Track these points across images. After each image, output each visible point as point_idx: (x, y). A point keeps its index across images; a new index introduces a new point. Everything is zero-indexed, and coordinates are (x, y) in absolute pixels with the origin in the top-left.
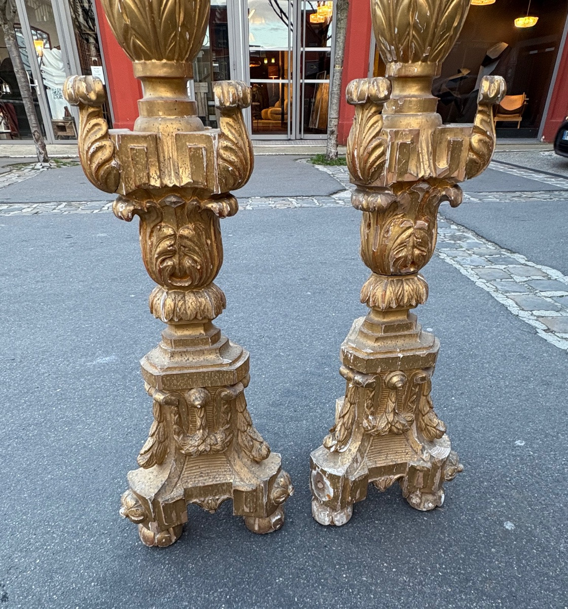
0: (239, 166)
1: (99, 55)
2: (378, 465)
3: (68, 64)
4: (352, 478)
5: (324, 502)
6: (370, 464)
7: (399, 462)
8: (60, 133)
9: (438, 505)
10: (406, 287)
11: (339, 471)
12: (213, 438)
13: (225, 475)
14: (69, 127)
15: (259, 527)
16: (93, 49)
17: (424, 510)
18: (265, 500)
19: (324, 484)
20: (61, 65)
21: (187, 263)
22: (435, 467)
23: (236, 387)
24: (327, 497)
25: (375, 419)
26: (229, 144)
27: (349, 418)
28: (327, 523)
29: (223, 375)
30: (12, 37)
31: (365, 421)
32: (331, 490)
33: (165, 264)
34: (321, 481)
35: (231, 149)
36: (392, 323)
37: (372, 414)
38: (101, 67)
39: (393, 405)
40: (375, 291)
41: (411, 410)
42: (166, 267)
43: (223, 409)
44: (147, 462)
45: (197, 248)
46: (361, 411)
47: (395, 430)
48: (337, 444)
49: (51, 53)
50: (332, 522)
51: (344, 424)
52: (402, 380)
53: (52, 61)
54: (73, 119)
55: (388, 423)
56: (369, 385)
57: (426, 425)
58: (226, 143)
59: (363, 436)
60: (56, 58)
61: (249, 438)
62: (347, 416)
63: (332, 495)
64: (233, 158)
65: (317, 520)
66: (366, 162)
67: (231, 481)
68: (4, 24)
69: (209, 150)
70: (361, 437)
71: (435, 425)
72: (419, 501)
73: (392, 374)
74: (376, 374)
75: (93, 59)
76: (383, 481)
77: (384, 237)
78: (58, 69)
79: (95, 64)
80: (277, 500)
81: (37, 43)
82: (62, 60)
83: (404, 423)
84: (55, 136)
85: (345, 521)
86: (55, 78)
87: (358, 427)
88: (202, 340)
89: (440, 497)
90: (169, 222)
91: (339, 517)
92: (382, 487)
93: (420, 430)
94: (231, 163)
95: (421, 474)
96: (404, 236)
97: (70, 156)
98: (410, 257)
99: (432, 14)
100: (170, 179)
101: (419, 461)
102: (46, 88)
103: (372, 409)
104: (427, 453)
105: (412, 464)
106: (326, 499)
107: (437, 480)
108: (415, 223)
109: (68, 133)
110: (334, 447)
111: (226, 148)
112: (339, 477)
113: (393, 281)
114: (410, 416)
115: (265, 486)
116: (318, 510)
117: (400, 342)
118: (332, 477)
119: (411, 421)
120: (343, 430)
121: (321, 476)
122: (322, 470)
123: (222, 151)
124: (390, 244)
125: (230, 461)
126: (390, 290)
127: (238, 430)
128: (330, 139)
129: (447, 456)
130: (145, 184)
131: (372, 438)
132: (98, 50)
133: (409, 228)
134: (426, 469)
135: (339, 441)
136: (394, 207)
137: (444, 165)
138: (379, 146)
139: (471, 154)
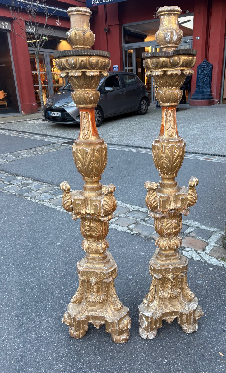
0: (109, 209)
2: (166, 312)
4: (155, 318)
5: (144, 328)
6: (163, 311)
7: (175, 311)
9: (195, 330)
10: (172, 242)
11: (149, 315)
12: (99, 297)
13: (103, 313)
15: (116, 340)
17: (189, 333)
18: (117, 328)
19: (143, 320)
21: (94, 234)
22: (190, 313)
23: (109, 279)
24: (145, 326)
25: (164, 292)
26: (106, 203)
27: (153, 291)
28: (145, 338)
29: (103, 274)
31: (160, 293)
32: (146, 323)
33: (86, 234)
34: (142, 318)
35: (107, 205)
36: (168, 254)
37: (162, 290)
39: (171, 287)
40: (160, 243)
41: (178, 288)
42: (86, 235)
43: (104, 286)
44: (74, 302)
45: (96, 230)
46: (158, 289)
47: (172, 297)
48: (148, 303)
50: (147, 337)
51: (151, 294)
52: (173, 277)
55: (169, 294)
56: (160, 279)
57: (186, 294)
58: (105, 203)
59: (159, 299)
61: (114, 300)
62: (152, 291)
63: (147, 325)
64: (107, 207)
65: (141, 336)
66: (151, 206)
67: (105, 316)
69: (100, 204)
70: (158, 300)
71: (190, 295)
72: (186, 328)
73: (169, 275)
74: (162, 274)
76: (169, 319)
77: (161, 225)
80: (122, 329)
83: (176, 294)
85: (153, 337)
87: (157, 295)
88: (98, 259)
89: (196, 327)
90: (88, 221)
91: (150, 335)
92: (169, 322)
93: (184, 296)
94: (107, 208)
95: (185, 316)
96: (168, 225)
98: (171, 232)
99: (170, 165)
100: (88, 211)
101: (184, 310)
103: (162, 288)
104: (187, 307)
105: (181, 311)
106: (144, 327)
107: (192, 318)
108: (172, 221)
110: (147, 304)
111: (105, 204)
112: (149, 317)
113: (167, 239)
114: (178, 291)
115: (117, 321)
116: (141, 332)
117: (172, 262)
118: (146, 317)
119: (179, 293)
120: (151, 296)
121: (142, 316)
122: (142, 314)
123: (104, 205)
124: (163, 228)
125: (106, 307)
126: (165, 243)
127: (110, 295)
129: (195, 308)
130: (80, 212)
131: (163, 300)
133: (170, 223)
134: (186, 314)
135: (149, 301)
136: (163, 217)
137: (179, 205)
138: (156, 201)
139: (188, 202)
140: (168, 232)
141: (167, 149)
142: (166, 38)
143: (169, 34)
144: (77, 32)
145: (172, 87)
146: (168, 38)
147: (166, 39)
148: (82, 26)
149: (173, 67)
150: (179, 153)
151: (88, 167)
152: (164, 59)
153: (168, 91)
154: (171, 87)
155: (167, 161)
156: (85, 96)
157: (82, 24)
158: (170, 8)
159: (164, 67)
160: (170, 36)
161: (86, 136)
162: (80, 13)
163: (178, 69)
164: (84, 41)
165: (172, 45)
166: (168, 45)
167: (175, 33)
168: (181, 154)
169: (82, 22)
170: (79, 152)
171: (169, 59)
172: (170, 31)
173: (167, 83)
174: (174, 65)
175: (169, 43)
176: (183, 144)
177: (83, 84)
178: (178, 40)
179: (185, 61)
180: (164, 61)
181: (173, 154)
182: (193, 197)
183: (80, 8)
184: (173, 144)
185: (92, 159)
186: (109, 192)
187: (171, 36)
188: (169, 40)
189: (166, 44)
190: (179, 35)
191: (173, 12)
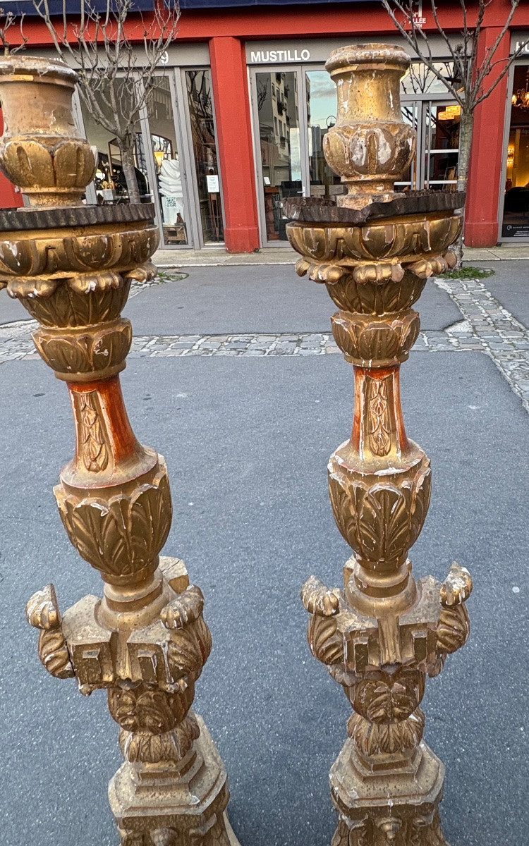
1: (215, 165)
3: (185, 174)
8: (171, 238)
14: (180, 232)
16: (210, 158)
20: (178, 174)
23: (207, 824)
26: (178, 650)
29: (188, 818)
30: (130, 163)
35: (181, 654)
36: (382, 761)
38: (216, 176)
40: (358, 734)
42: (127, 724)
49: (169, 164)
52: (395, 827)
53: (170, 172)
54: (185, 225)
56: (357, 829)
58: (175, 649)
60: (174, 169)
64: (182, 661)
68: (124, 151)
69: (159, 655)
73: (384, 821)
74: (364, 819)
75: (210, 168)
78: (175, 178)
79: (212, 173)
81: (158, 155)
82: (179, 170)
84: (165, 241)
86: (171, 187)
88: (170, 774)
94: (181, 664)
96: (379, 699)
97: (176, 265)
98: (389, 715)
100: (124, 672)
102: (161, 195)
108: (391, 687)
109: (179, 237)
111: (175, 653)
117: (392, 786)
123: (172, 656)
124: (365, 703)
128: (454, 250)
132: (215, 160)
133: (385, 693)
137: (410, 655)
138: (334, 646)
139: (439, 643)
140: (377, 714)
141: (367, 499)
142: (351, 154)
143: (362, 141)
144: (24, 145)
145: (379, 312)
146: (359, 157)
147: (354, 158)
148: (44, 122)
149: (375, 256)
150: (408, 507)
151: (111, 554)
152: (340, 231)
153: (366, 325)
154: (374, 314)
155: (367, 530)
156: (77, 351)
157: (41, 115)
158: (363, 54)
159: (343, 256)
160: (365, 149)
161: (95, 460)
162: (30, 78)
163: (394, 261)
164: (55, 172)
165: (377, 177)
166: (363, 178)
167: (382, 139)
168: (413, 511)
169: (43, 110)
170: (77, 515)
171: (357, 233)
172: (365, 131)
173: (360, 300)
174: (378, 250)
175: (365, 170)
176: (421, 481)
177: (66, 312)
178: (398, 160)
179: (416, 236)
180: (342, 238)
181: (387, 514)
182: (455, 633)
183: (27, 62)
184: (387, 486)
185: (123, 530)
186: (184, 623)
187: (369, 150)
188: (363, 163)
189: (355, 175)
190: (398, 143)
191: (374, 66)
